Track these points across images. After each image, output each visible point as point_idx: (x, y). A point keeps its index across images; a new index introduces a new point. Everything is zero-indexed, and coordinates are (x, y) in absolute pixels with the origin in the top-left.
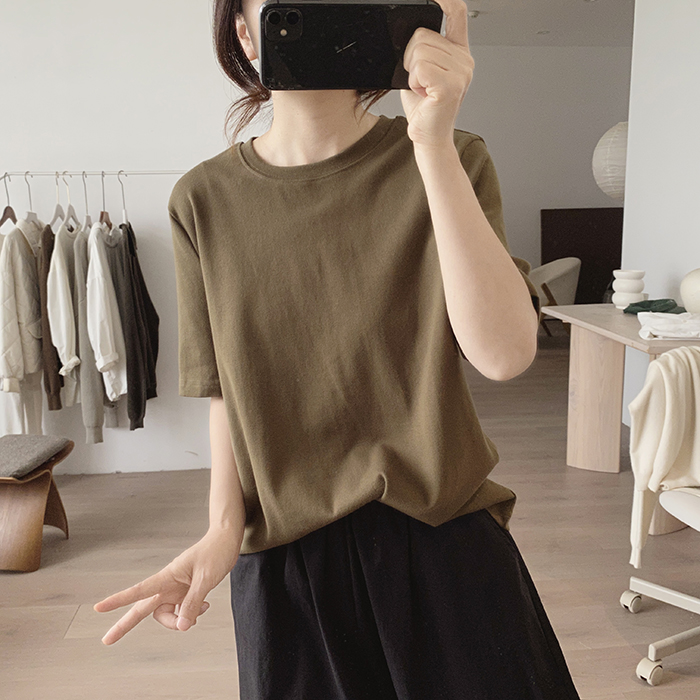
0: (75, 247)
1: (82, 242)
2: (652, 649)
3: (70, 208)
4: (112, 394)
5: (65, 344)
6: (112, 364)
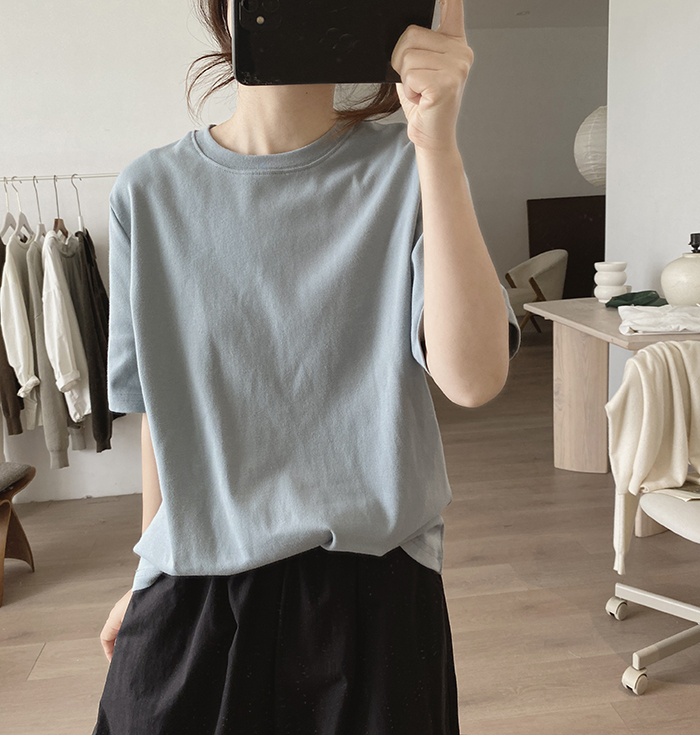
0: (28, 258)
1: (36, 252)
2: (636, 658)
3: (22, 217)
4: (75, 414)
5: (22, 363)
6: (75, 383)
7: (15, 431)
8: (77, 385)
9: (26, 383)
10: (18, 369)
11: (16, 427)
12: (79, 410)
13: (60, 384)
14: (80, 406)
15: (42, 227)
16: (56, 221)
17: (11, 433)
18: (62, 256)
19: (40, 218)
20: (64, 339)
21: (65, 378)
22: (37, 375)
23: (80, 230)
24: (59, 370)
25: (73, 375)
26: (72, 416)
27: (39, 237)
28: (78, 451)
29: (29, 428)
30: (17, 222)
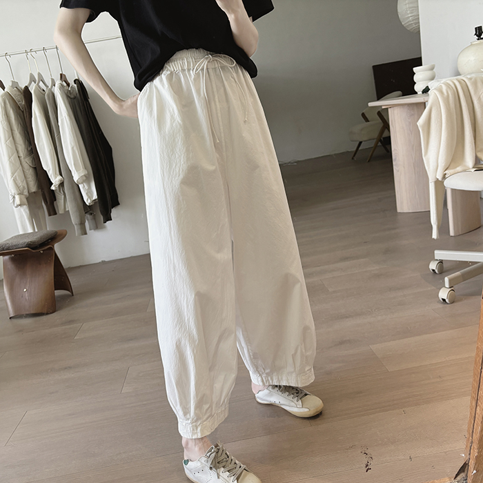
0: (46, 98)
1: (51, 95)
2: (446, 279)
3: (39, 75)
4: (87, 200)
5: (51, 167)
6: (85, 178)
7: (52, 213)
8: (86, 179)
9: (55, 180)
10: (49, 171)
11: (53, 211)
12: (89, 197)
13: (76, 178)
14: (90, 193)
15: (53, 80)
16: (61, 75)
17: (50, 215)
18: (68, 97)
19: (51, 75)
20: (75, 148)
21: (79, 174)
22: (61, 175)
23: (77, 78)
24: (74, 169)
25: (83, 172)
26: (86, 201)
27: (52, 87)
28: (93, 231)
29: (60, 213)
30: (37, 78)
